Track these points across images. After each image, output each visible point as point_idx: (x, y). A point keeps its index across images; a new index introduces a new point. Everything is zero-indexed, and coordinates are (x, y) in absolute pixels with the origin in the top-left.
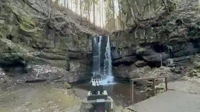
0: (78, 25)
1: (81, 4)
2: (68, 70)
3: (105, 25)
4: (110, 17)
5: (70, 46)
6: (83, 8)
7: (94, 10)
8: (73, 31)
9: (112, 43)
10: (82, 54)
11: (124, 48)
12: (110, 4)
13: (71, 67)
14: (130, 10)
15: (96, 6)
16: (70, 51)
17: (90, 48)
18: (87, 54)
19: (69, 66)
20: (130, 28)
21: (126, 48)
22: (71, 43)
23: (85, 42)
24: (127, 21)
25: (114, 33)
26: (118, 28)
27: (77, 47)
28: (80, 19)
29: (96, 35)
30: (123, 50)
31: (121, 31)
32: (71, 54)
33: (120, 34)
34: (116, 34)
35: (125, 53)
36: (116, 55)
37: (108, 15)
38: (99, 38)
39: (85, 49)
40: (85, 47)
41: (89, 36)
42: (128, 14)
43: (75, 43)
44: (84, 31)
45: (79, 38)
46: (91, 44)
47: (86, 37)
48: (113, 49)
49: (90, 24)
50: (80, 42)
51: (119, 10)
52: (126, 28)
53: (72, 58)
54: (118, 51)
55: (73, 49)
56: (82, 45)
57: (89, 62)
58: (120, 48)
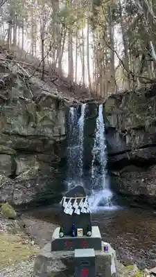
0: (35, 80)
1: (42, 36)
2: (13, 176)
3: (93, 80)
4: (104, 63)
5: (18, 125)
6: (47, 44)
7: (70, 50)
8: (25, 93)
9: (108, 118)
10: (45, 141)
11: (133, 129)
13: (19, 170)
14: (148, 47)
15: (74, 39)
16: (17, 135)
17: (60, 130)
18: (56, 143)
19: (14, 167)
20: (149, 86)
21: (141, 129)
22: (20, 118)
23: (51, 117)
24: (141, 72)
25: (112, 97)
26: (122, 86)
27: (34, 127)
28: (41, 68)
29: (75, 102)
30: (133, 133)
31: (127, 93)
32: (21, 143)
33: (127, 99)
34: (118, 98)
35: (138, 139)
36: (117, 143)
37: (99, 60)
38: (80, 107)
39: (50, 131)
40: (52, 127)
41: (58, 103)
42: (143, 58)
43: (29, 118)
45: (38, 108)
46: (63, 121)
47: (53, 106)
48: (109, 131)
49: (62, 79)
50: (40, 118)
51: (123, 48)
52: (139, 86)
53: (22, 151)
54: (121, 136)
55: (24, 132)
56: (45, 123)
57: (60, 160)
58: (127, 129)
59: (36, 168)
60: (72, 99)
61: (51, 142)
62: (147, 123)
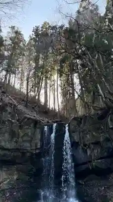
0: (20, 107)
1: (27, 80)
3: (61, 107)
4: (68, 96)
5: (4, 141)
6: (30, 84)
7: (46, 88)
9: (73, 134)
10: (24, 154)
11: (92, 143)
12: (68, 80)
14: (97, 87)
15: (48, 82)
17: (36, 144)
20: (100, 112)
21: (97, 143)
23: (30, 134)
24: (93, 102)
25: (75, 119)
26: (81, 111)
27: (16, 142)
28: (25, 99)
29: (48, 122)
30: (92, 146)
32: (5, 155)
34: (79, 120)
36: (80, 154)
37: (64, 94)
38: (52, 126)
39: (28, 145)
40: (30, 141)
41: (36, 123)
42: (94, 94)
44: (28, 116)
45: (21, 127)
47: (32, 125)
48: (74, 145)
50: (22, 134)
51: (80, 87)
52: (93, 112)
54: (82, 148)
56: (25, 138)
58: (87, 143)
59: (15, 177)
60: (46, 120)
61: (28, 154)
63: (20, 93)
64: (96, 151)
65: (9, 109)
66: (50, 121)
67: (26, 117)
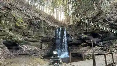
0: (47, 21)
1: (49, 7)
2: (41, 48)
5: (43, 34)
8: (45, 25)
9: (67, 32)
10: (50, 38)
13: (43, 47)
15: (58, 9)
16: (42, 37)
17: (54, 35)
18: (53, 39)
19: (41, 46)
21: (76, 35)
22: (43, 32)
27: (47, 34)
29: (58, 27)
31: (72, 25)
32: (43, 39)
33: (72, 26)
34: (70, 26)
36: (70, 39)
40: (51, 34)
43: (45, 32)
44: (51, 25)
45: (48, 29)
46: (55, 32)
47: (52, 28)
48: (68, 35)
49: (55, 20)
50: (48, 32)
53: (44, 41)
54: (71, 37)
55: (44, 36)
56: (50, 33)
57: (54, 44)
58: (72, 35)
59: (47, 46)
61: (51, 39)
62: (78, 33)
63: (46, 14)
64: (75, 38)
65: (43, 22)
66: (59, 27)
67: (49, 26)
